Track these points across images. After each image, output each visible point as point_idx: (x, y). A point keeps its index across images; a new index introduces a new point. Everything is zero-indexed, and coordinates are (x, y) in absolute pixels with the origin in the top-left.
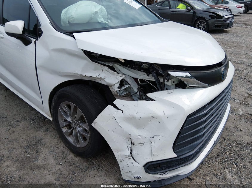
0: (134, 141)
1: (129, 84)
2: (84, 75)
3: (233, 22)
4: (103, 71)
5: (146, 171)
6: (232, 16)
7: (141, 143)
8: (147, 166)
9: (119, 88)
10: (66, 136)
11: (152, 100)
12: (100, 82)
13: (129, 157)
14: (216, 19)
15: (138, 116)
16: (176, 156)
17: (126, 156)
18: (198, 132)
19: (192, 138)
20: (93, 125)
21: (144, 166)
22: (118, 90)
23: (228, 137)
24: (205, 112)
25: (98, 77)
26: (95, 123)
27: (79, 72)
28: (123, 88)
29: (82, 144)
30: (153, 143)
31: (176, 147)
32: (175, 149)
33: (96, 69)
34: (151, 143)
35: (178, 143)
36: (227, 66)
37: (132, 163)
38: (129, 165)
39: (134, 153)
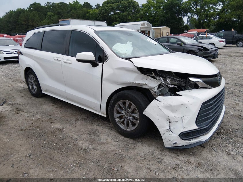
0: (171, 120)
1: (164, 87)
2: (135, 83)
3: (218, 54)
4: (147, 79)
5: (181, 138)
6: (217, 49)
7: (176, 121)
8: (181, 134)
9: (158, 89)
10: (118, 124)
11: (180, 95)
12: (144, 87)
13: (169, 131)
14: (203, 52)
15: (173, 104)
16: (198, 128)
17: (167, 130)
18: (208, 114)
19: (206, 117)
20: (144, 113)
21: (179, 135)
22: (157, 90)
23: (224, 127)
24: (212, 102)
25: (144, 83)
26: (145, 111)
27: (132, 81)
28: (160, 89)
29: (132, 128)
30: (184, 121)
31: (197, 122)
32: (197, 123)
33: (142, 79)
34: (182, 120)
35: (198, 120)
36: (221, 77)
37: (171, 134)
38: (169, 136)
39: (171, 128)
